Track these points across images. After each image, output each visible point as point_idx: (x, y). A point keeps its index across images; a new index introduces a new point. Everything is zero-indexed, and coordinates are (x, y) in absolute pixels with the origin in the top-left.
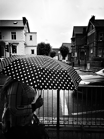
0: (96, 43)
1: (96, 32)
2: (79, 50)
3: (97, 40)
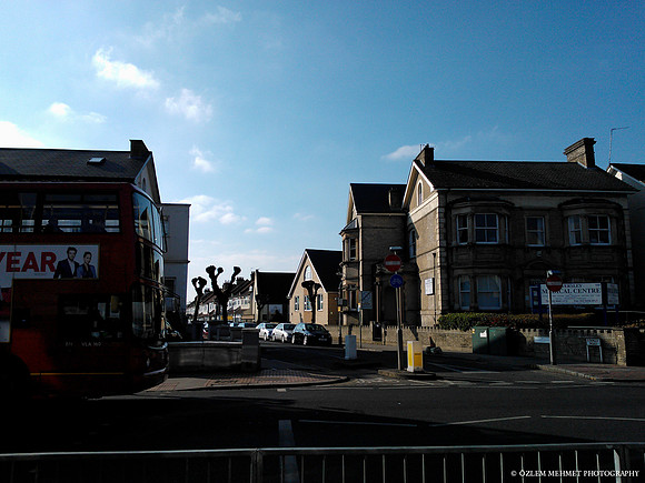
0: (445, 254)
1: (443, 210)
2: (377, 279)
3: (446, 239)
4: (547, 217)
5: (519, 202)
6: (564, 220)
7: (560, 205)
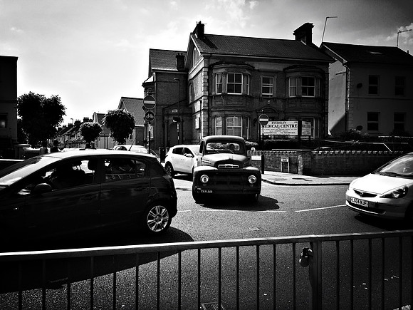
0: (207, 101)
1: (206, 70)
2: (166, 118)
3: (208, 90)
4: (276, 77)
5: (258, 66)
6: (286, 79)
7: (284, 69)
